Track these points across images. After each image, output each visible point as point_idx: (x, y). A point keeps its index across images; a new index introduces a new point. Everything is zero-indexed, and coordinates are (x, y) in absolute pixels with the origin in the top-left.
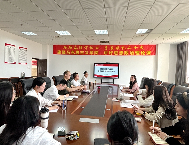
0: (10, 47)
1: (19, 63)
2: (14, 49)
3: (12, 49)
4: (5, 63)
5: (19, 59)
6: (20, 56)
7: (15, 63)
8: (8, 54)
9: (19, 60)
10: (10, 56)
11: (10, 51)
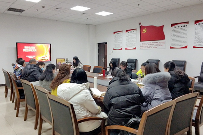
0: (179, 27)
1: (194, 47)
2: (186, 27)
3: (183, 27)
4: (171, 48)
5: (195, 40)
6: (196, 35)
7: (186, 47)
8: (175, 36)
9: (195, 42)
10: (177, 39)
11: (178, 32)
